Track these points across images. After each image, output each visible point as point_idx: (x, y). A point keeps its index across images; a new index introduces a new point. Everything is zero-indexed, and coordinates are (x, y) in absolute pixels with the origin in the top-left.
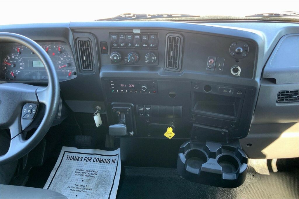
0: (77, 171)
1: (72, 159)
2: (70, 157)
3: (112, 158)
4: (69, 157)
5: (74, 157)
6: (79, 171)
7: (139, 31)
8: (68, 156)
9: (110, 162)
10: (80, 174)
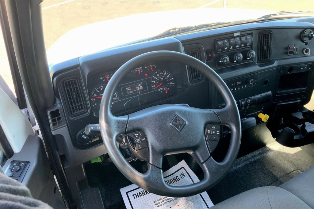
0: (156, 203)
1: (140, 196)
2: (137, 195)
3: (178, 174)
4: (135, 195)
5: (140, 193)
6: (158, 202)
7: (238, 34)
8: (133, 195)
9: (179, 178)
10: (161, 203)
